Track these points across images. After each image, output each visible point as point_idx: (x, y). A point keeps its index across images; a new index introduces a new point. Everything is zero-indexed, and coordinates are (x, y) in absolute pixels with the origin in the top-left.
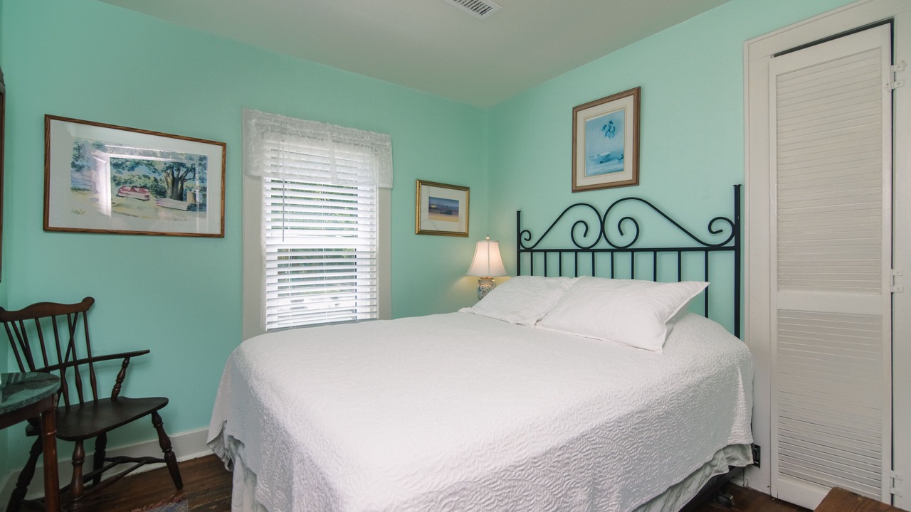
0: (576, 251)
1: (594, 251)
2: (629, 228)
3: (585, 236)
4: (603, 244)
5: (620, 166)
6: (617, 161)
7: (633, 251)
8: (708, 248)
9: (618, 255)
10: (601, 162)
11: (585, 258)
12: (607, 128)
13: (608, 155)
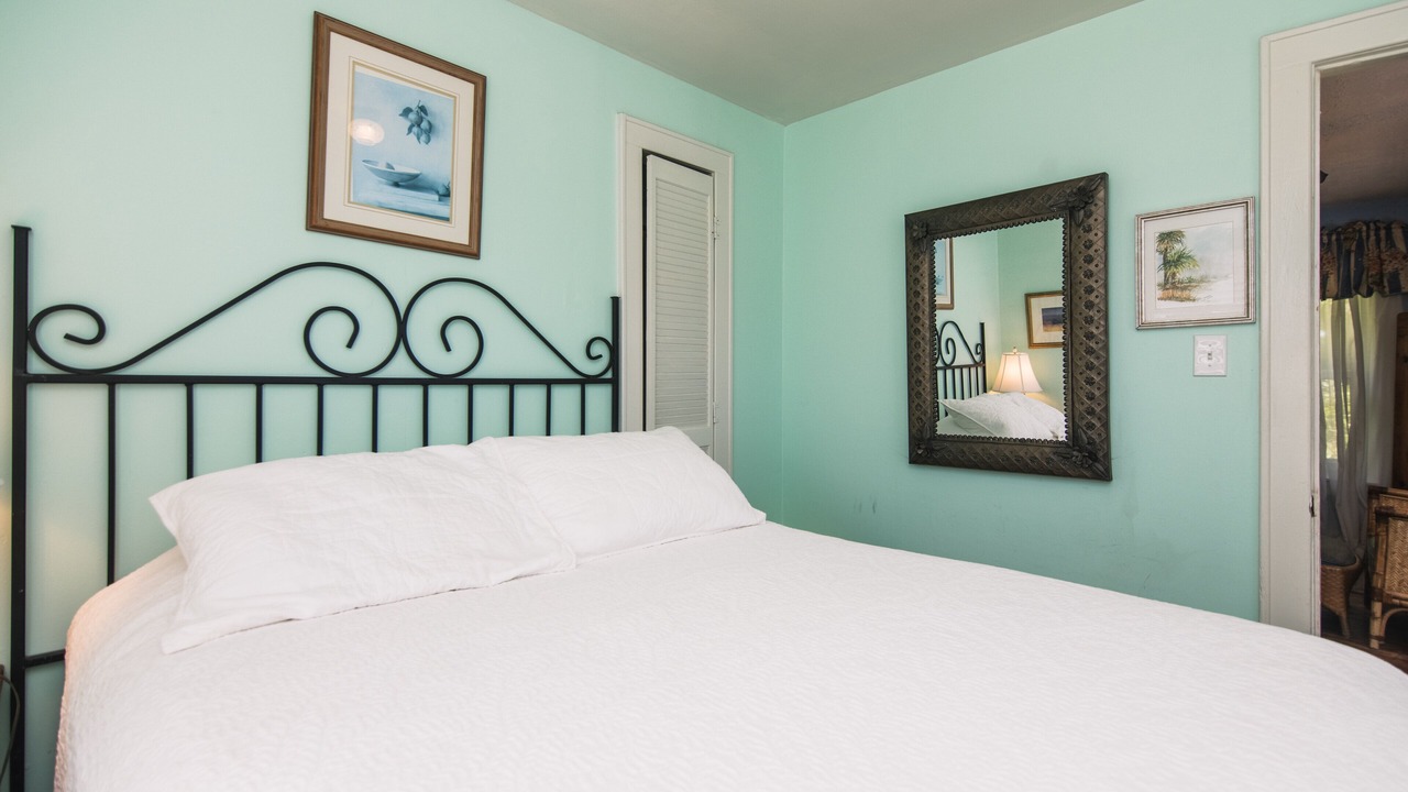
0: (320, 383)
1: (376, 384)
2: (461, 336)
3: (350, 345)
4: (401, 367)
5: (442, 210)
6: (436, 197)
7: (471, 384)
8: (584, 381)
9: (436, 393)
10: (396, 185)
11: (348, 404)
12: (412, 116)
13: (416, 176)
